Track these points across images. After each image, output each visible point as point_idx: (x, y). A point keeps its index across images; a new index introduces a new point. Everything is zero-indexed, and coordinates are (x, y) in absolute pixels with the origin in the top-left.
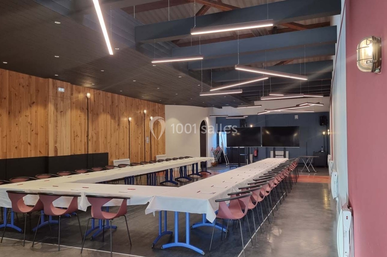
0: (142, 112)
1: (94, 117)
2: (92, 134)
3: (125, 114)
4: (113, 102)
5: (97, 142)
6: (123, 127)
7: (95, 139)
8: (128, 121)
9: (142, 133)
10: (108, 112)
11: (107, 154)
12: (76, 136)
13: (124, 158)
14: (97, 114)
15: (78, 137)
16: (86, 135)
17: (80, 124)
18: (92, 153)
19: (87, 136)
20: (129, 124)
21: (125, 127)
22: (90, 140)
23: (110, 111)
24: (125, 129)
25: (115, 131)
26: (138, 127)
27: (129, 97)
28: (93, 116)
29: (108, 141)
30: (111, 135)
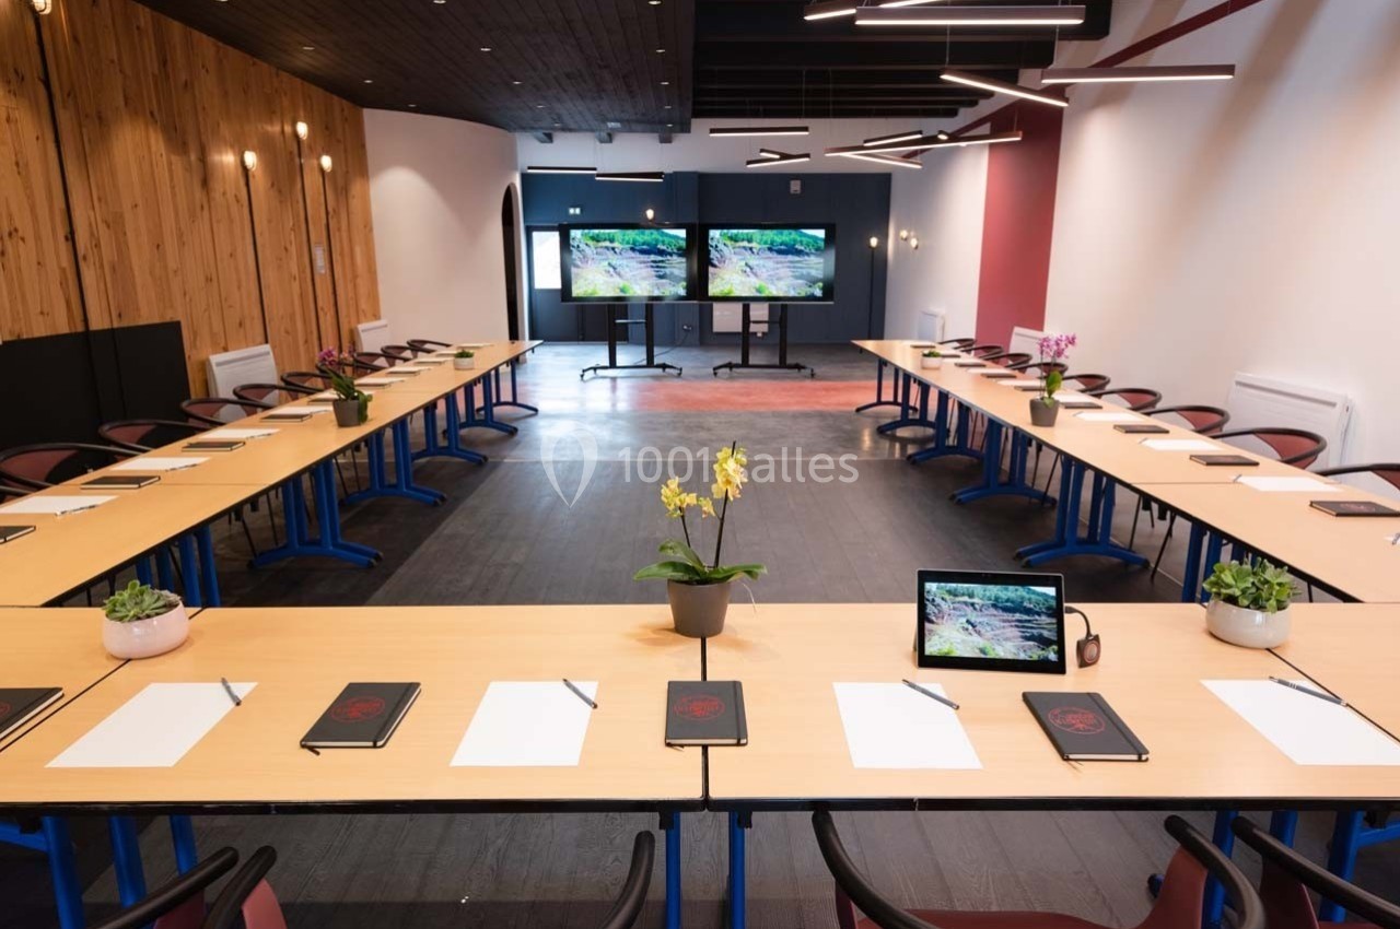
0: (288, 129)
1: (84, 130)
2: (90, 224)
3: (225, 130)
4: (165, 63)
5: (120, 271)
6: (224, 194)
7: (108, 252)
8: (240, 170)
9: (299, 227)
10: (152, 114)
11: (175, 327)
12: (10, 234)
13: (247, 346)
14: (100, 118)
15: (23, 239)
16: (61, 232)
17: (17, 164)
18: (106, 326)
19: (67, 239)
20: (247, 184)
21: (230, 196)
22: (85, 258)
23: (160, 109)
24: (234, 208)
25: (193, 217)
26: (281, 202)
27: (230, 49)
28: (80, 126)
29: (172, 265)
30: (180, 236)
